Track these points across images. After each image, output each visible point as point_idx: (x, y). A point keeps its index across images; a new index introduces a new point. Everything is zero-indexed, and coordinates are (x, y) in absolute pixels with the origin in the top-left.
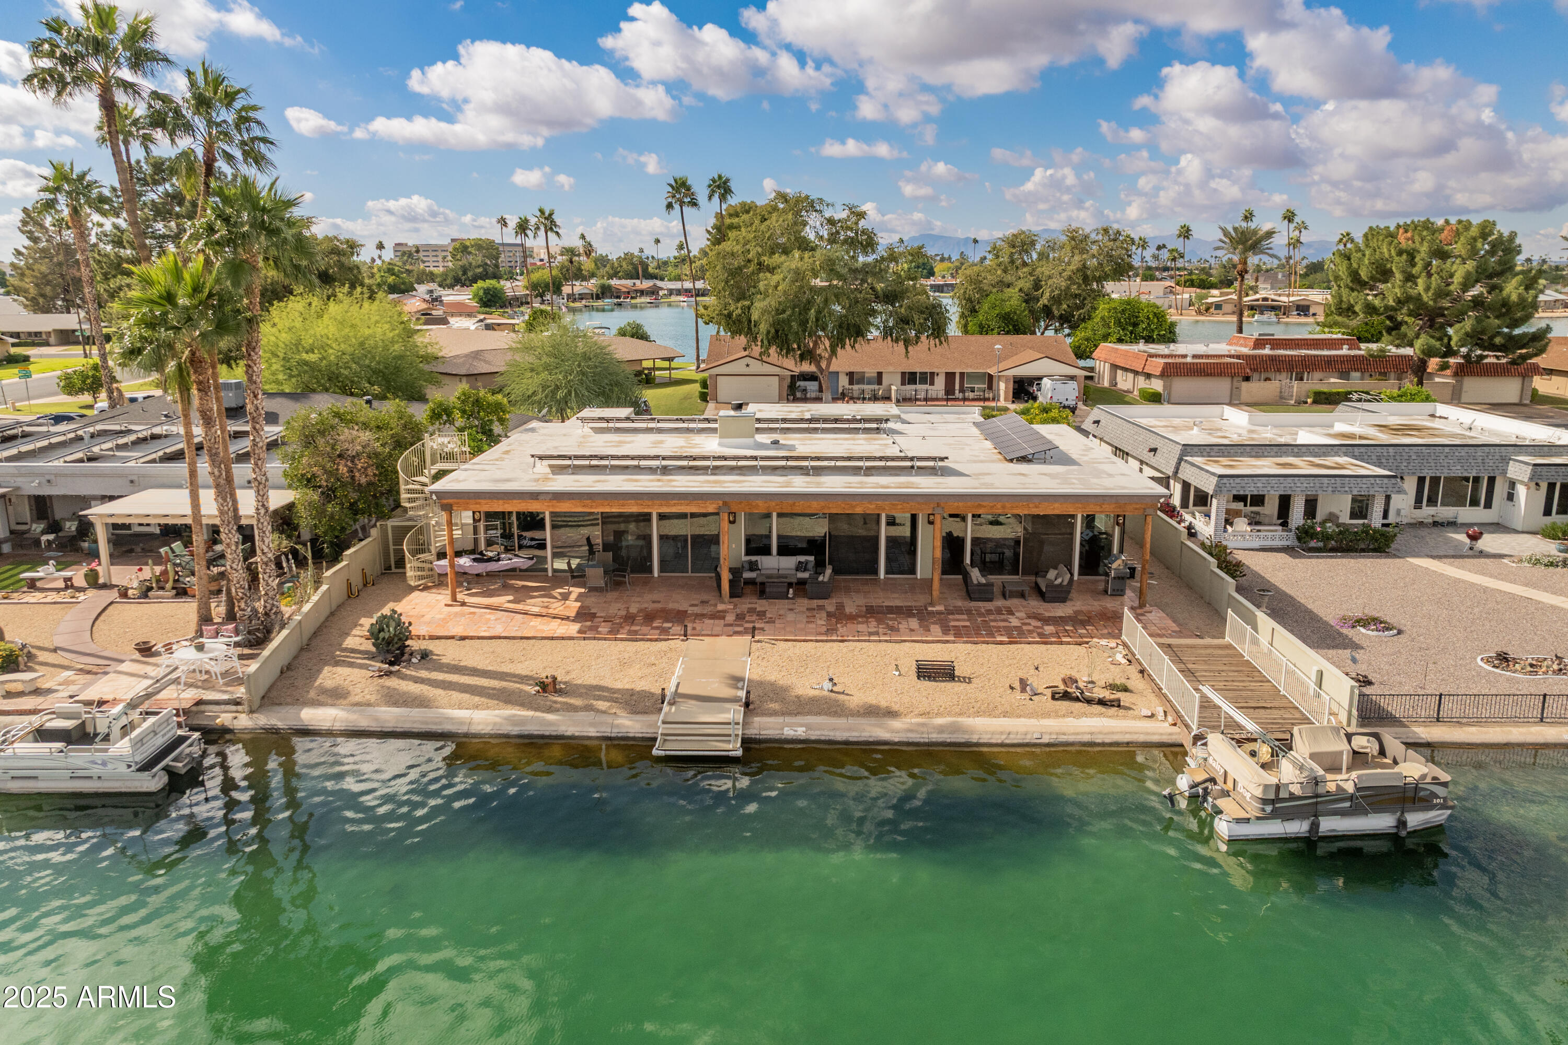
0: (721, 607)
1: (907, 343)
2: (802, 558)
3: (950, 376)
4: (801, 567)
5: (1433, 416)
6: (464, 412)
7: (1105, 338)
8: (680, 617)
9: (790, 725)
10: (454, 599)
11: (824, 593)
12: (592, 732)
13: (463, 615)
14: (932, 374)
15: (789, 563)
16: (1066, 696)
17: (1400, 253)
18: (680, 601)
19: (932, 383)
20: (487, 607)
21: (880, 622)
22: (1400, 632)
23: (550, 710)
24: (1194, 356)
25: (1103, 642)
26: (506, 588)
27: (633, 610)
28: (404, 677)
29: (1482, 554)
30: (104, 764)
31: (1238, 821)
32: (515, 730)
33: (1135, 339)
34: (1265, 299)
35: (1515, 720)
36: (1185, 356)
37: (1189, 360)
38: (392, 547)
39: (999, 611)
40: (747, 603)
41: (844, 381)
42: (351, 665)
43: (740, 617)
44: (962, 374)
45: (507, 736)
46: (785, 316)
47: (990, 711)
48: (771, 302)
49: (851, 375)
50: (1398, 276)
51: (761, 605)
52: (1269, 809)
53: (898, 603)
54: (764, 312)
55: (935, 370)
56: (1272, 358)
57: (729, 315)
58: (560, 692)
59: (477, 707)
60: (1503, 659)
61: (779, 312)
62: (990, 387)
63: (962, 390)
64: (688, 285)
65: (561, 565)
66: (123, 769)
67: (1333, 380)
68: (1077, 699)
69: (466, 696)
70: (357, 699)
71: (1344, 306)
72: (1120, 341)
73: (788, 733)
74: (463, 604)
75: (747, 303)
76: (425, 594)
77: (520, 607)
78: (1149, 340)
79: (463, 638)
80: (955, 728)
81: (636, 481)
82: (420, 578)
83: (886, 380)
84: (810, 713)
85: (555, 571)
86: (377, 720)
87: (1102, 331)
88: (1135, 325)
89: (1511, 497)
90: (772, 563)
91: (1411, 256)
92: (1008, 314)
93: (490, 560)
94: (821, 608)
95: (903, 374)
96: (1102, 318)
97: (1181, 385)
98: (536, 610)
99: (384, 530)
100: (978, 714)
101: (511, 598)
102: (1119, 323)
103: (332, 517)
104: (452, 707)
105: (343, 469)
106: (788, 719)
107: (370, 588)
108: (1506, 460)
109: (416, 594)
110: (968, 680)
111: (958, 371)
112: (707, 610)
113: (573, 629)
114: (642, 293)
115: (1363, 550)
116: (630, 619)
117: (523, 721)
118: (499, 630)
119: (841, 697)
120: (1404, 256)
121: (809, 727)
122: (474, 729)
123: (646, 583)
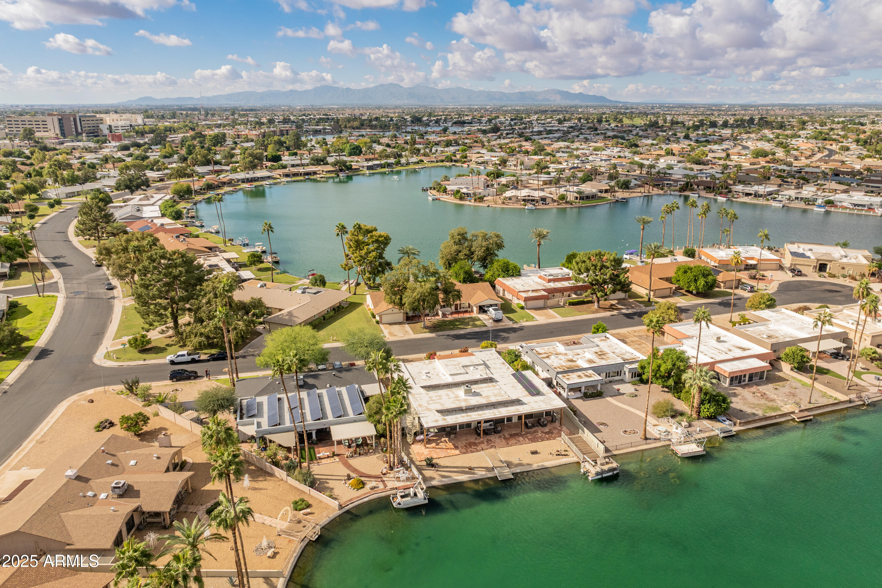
0: (482, 440)
2: (490, 423)
3: (456, 305)
12: (484, 477)
13: (431, 451)
18: (472, 439)
20: (433, 448)
21: (515, 439)
22: (608, 426)
23: (474, 474)
24: (532, 291)
25: (558, 438)
26: (430, 441)
27: (464, 443)
28: (440, 471)
29: (620, 394)
31: (592, 477)
33: (508, 276)
36: (529, 291)
39: (535, 432)
40: (485, 437)
42: (427, 470)
43: (488, 442)
44: (460, 304)
45: (470, 481)
52: (596, 475)
58: (472, 469)
60: (625, 432)
62: (469, 306)
63: (460, 309)
67: (573, 296)
68: (561, 455)
73: (518, 471)
77: (440, 447)
78: (514, 276)
79: (439, 458)
80: (543, 465)
82: (411, 441)
84: (518, 466)
86: (444, 482)
90: (484, 425)
91: (595, 266)
94: (501, 437)
95: (441, 306)
98: (445, 448)
100: (545, 461)
101: (435, 444)
104: (455, 476)
106: (516, 468)
110: (540, 453)
112: (479, 441)
113: (457, 452)
115: (596, 397)
116: (466, 447)
117: (471, 477)
118: (443, 454)
121: (520, 469)
122: (462, 481)
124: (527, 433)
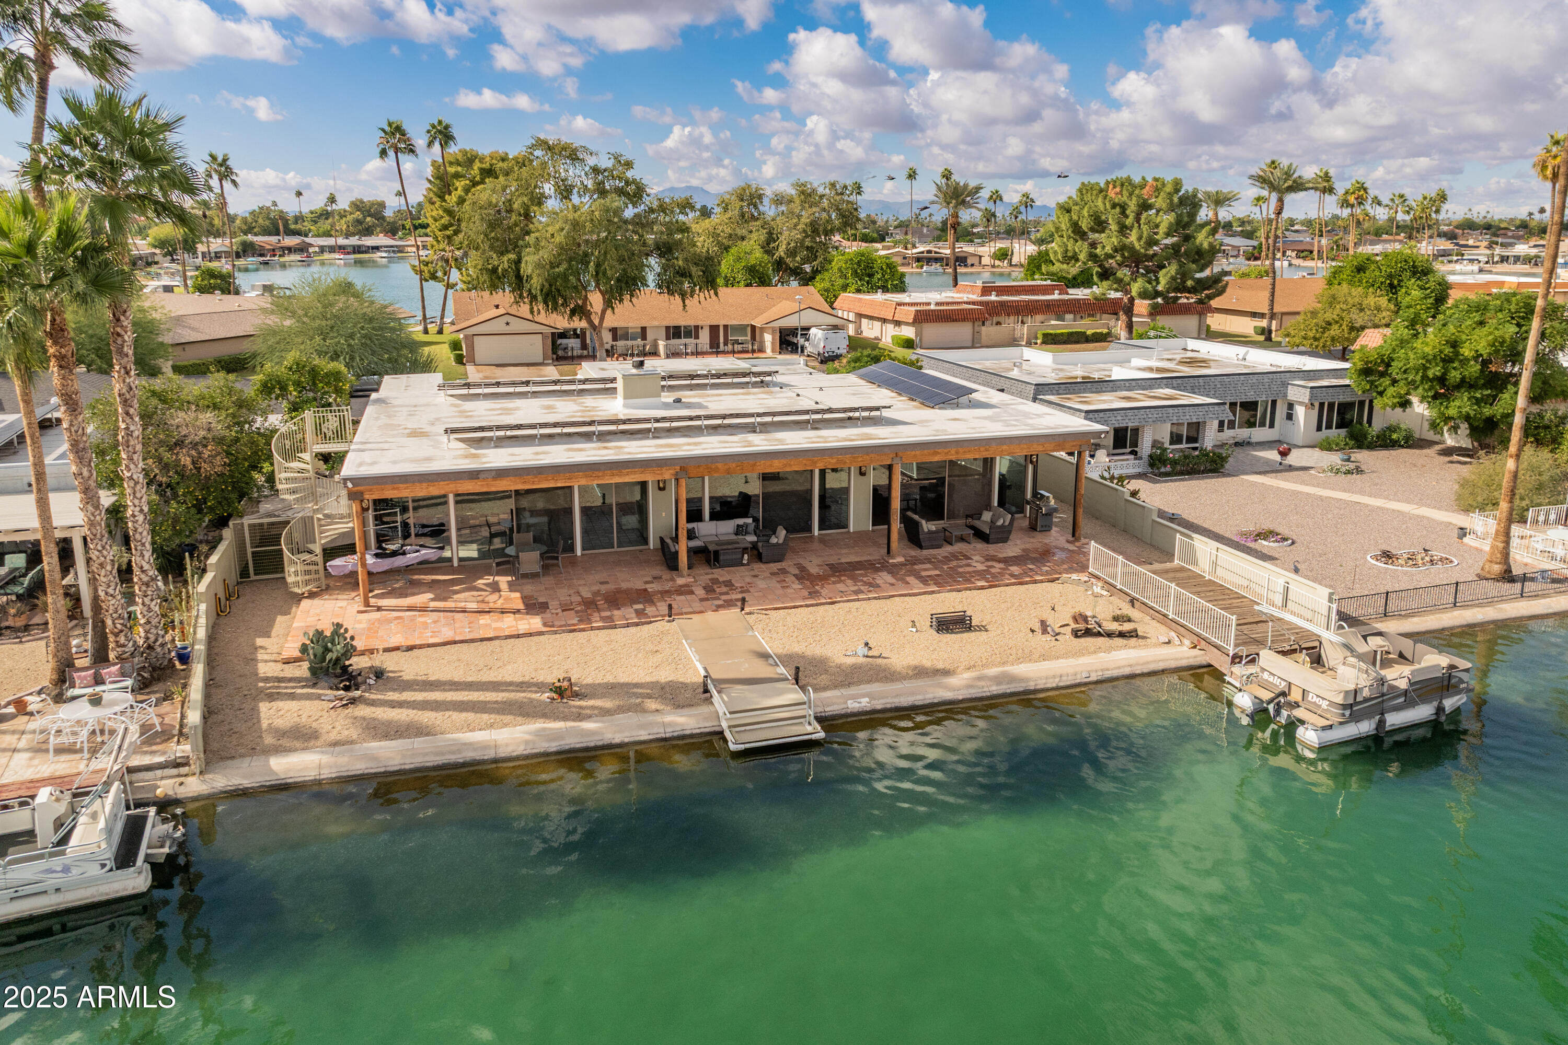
0: (680, 581)
1: (683, 296)
2: (740, 521)
3: (714, 329)
4: (739, 530)
5: (1185, 349)
6: (297, 384)
7: (845, 288)
8: (645, 597)
9: (854, 697)
10: (367, 604)
11: (778, 555)
12: (644, 735)
13: (389, 621)
14: (697, 327)
15: (727, 528)
16: (1088, 633)
17: (1114, 206)
18: (633, 580)
19: (697, 337)
20: (410, 609)
21: (854, 579)
22: (1293, 543)
23: (580, 717)
24: (937, 304)
25: (1074, 576)
26: (414, 587)
27: (586, 593)
28: (373, 703)
29: (1291, 468)
30: (66, 869)
31: (1324, 728)
32: (553, 746)
33: (873, 289)
34: (929, 252)
35: (1435, 608)
36: (929, 304)
37: (932, 307)
38: (249, 550)
39: (955, 557)
40: (705, 574)
41: (607, 337)
42: (292, 697)
43: (709, 589)
44: (726, 327)
45: (546, 754)
46: (561, 269)
47: (1028, 658)
48: (545, 254)
49: (614, 331)
50: (1114, 227)
51: (721, 574)
52: (1347, 713)
53: (853, 558)
54: (539, 265)
55: (700, 323)
56: (1002, 304)
57: (494, 270)
58: (576, 695)
59: (491, 726)
60: (1387, 556)
61: (553, 265)
62: (753, 338)
63: (726, 344)
64: (341, 241)
65: (470, 551)
66: (94, 870)
67: (1053, 322)
68: (1099, 634)
69: (470, 716)
70: (333, 736)
71: (1070, 254)
72: (858, 291)
73: (853, 706)
74: (379, 609)
75: (512, 256)
76: (316, 602)
77: (449, 604)
78: (885, 290)
79: (410, 648)
80: (1012, 679)
81: (581, 450)
82: (307, 583)
83: (650, 336)
84: (860, 682)
85: (461, 560)
86: (375, 758)
87: (840, 282)
88: (871, 276)
89: (1290, 417)
90: (709, 530)
91: (1123, 208)
92: (753, 266)
93: (394, 554)
94: (783, 571)
95: (667, 328)
96: (840, 269)
97: (932, 331)
98: (473, 606)
99: (239, 531)
100: (1019, 660)
101: (431, 596)
102: (855, 273)
103: (176, 520)
104: (460, 729)
105: (186, 461)
106: (845, 692)
107: (238, 604)
108: (1285, 385)
109: (305, 603)
110: (983, 628)
111: (722, 323)
112: (668, 586)
113: (535, 622)
114: (290, 250)
115: (1203, 472)
116: (590, 605)
117: (558, 735)
118: (447, 634)
119: (879, 661)
120: (1118, 210)
121: (871, 696)
122: (503, 753)
123: (573, 562)
124: (914, 561)
